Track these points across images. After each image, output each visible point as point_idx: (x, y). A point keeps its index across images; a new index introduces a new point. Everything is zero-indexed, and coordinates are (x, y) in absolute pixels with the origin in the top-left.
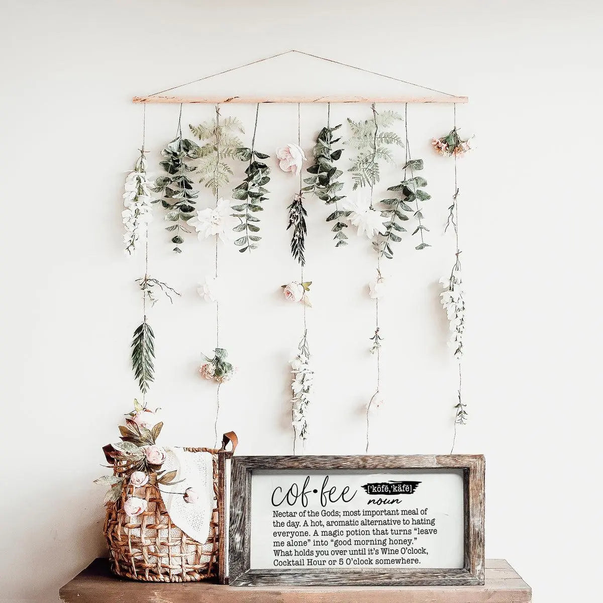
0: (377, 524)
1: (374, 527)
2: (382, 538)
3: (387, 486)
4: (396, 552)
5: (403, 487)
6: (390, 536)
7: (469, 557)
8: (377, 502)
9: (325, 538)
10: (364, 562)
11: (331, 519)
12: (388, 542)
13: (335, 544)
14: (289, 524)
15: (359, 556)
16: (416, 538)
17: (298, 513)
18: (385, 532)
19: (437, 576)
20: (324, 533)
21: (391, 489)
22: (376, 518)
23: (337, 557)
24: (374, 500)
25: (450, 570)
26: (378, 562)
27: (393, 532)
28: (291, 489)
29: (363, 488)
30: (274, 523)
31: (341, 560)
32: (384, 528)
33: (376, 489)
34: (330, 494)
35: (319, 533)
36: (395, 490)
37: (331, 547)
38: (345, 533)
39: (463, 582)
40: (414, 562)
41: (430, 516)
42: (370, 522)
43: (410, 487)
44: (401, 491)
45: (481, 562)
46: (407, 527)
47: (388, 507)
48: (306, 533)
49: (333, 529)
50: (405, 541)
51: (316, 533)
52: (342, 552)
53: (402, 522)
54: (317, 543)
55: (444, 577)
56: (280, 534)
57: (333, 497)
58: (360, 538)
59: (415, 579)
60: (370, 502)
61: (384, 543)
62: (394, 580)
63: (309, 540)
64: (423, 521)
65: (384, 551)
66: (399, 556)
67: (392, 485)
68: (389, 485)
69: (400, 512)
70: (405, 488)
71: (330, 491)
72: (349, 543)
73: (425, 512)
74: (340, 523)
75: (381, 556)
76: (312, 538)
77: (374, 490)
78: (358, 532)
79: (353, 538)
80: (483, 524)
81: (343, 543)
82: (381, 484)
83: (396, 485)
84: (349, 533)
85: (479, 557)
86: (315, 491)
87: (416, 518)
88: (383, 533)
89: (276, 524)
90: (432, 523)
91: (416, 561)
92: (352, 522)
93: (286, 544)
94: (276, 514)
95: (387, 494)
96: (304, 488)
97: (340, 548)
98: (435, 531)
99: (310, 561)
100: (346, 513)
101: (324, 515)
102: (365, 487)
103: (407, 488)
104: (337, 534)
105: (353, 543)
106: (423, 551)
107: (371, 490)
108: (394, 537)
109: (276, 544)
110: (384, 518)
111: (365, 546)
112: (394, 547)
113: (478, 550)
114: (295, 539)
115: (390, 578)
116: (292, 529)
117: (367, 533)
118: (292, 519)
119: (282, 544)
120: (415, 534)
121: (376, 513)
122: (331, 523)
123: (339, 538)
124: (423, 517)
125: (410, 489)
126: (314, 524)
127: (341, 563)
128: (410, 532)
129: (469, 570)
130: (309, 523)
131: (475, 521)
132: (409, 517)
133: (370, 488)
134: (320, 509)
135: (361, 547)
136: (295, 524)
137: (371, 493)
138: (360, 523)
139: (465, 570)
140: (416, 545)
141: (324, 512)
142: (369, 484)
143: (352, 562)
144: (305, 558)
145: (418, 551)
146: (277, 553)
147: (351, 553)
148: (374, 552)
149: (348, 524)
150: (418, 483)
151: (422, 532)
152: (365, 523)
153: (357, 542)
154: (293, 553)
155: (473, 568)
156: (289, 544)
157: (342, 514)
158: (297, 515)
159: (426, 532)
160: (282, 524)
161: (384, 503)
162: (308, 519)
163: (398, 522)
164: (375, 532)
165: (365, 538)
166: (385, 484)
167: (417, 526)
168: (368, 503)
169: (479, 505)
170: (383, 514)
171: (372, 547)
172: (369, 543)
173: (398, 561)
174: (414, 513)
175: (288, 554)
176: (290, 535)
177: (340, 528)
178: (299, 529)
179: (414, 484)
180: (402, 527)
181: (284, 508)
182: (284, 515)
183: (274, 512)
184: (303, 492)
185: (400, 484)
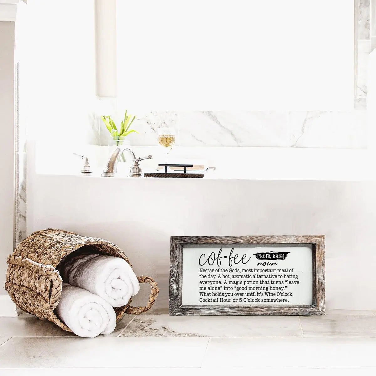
0: (263, 277)
1: (261, 279)
2: (266, 286)
3: (269, 255)
4: (274, 295)
5: (279, 255)
6: (270, 285)
7: (316, 297)
8: (263, 264)
9: (231, 286)
10: (255, 300)
11: (235, 274)
12: (269, 289)
13: (237, 289)
14: (209, 276)
15: (251, 297)
16: (286, 287)
17: (215, 270)
19: (296, 309)
20: (230, 283)
21: (271, 256)
22: (262, 274)
23: (238, 297)
24: (261, 263)
25: (304, 306)
26: (263, 300)
27: (273, 282)
28: (211, 256)
29: (255, 256)
30: (200, 276)
31: (240, 299)
32: (266, 280)
33: (263, 256)
34: (234, 259)
35: (228, 282)
36: (274, 257)
37: (234, 291)
38: (243, 283)
39: (312, 313)
40: (285, 301)
41: (294, 273)
42: (258, 276)
43: (283, 255)
44: (278, 257)
45: (323, 301)
46: (281, 280)
47: (270, 267)
48: (220, 283)
49: (236, 280)
50: (280, 288)
51: (225, 282)
52: (241, 294)
53: (278, 276)
54: (226, 289)
55: (301, 310)
56: (203, 282)
57: (236, 261)
58: (253, 286)
59: (283, 311)
60: (259, 264)
61: (267, 289)
62: (270, 312)
63: (221, 287)
64: (291, 276)
65: (267, 294)
66: (276, 297)
67: (272, 254)
68: (271, 254)
69: (277, 270)
70: (280, 256)
71: (235, 257)
72: (245, 289)
73: (292, 270)
74: (241, 277)
75: (265, 297)
76: (223, 285)
77: (261, 257)
78: (251, 282)
79: (248, 286)
80: (324, 278)
81: (242, 289)
82: (266, 253)
83: (275, 254)
84: (245, 283)
85: (322, 298)
86: (226, 257)
87: (286, 274)
88: (266, 283)
89: (201, 277)
90: (296, 277)
91: (286, 300)
92: (248, 276)
93: (207, 289)
94: (202, 270)
95: (269, 259)
96: (219, 255)
97: (240, 292)
98: (298, 282)
99: (222, 299)
100: (244, 271)
102: (256, 255)
103: (281, 256)
104: (238, 283)
105: (248, 289)
106: (291, 294)
107: (259, 257)
108: (273, 286)
109: (201, 288)
110: (267, 274)
111: (255, 291)
112: (273, 292)
113: (321, 293)
114: (213, 285)
115: (267, 311)
116: (211, 280)
117: (256, 283)
118: (211, 274)
119: (205, 288)
120: (285, 284)
121: (262, 271)
122: (234, 276)
123: (240, 286)
124: (291, 274)
125: (283, 257)
126: (224, 277)
127: (241, 301)
128: (282, 283)
129: (316, 306)
130: (221, 276)
131: (319, 276)
132: (282, 274)
133: (259, 256)
134: (228, 267)
135: (253, 291)
136: (213, 276)
137: (260, 259)
138: (252, 277)
139: (313, 306)
140: (286, 291)
141: (230, 270)
142: (258, 253)
143: (247, 300)
144: (219, 297)
145: (287, 295)
146: (201, 294)
147: (247, 295)
148: (261, 294)
149: (245, 277)
150: (288, 253)
151: (290, 283)
152: (255, 277)
153: (250, 288)
154: (212, 294)
155: (318, 305)
156: (209, 289)
157: (241, 271)
158: (214, 271)
159: (293, 283)
160: (205, 277)
161: (267, 265)
162: (221, 274)
163: (276, 277)
164: (262, 282)
165: (256, 286)
166: (268, 253)
167: (287, 279)
168: (258, 265)
169: (322, 266)
170: (267, 271)
171: (259, 291)
172: (258, 289)
173: (275, 300)
174: (285, 271)
175: (208, 295)
176: (210, 283)
177: (240, 280)
178: (216, 280)
179: (286, 254)
180: (278, 279)
181: (207, 267)
182: (206, 271)
183: (200, 269)
184: (218, 257)
185: (277, 253)
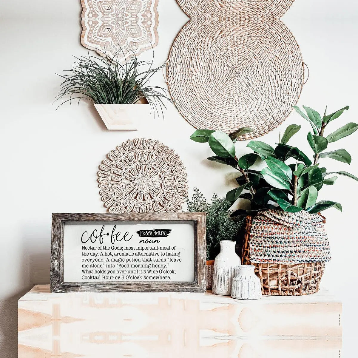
0: (145, 255)
1: (143, 257)
2: (148, 263)
4: (156, 272)
5: (161, 233)
6: (153, 262)
7: (197, 274)
8: (145, 242)
9: (113, 263)
10: (137, 278)
11: (117, 251)
12: (151, 266)
13: (119, 267)
14: (91, 254)
15: (133, 274)
16: (168, 264)
17: (97, 247)
18: (150, 260)
19: (177, 286)
20: (113, 260)
21: (154, 234)
22: (145, 251)
23: (120, 275)
24: (144, 241)
25: (186, 283)
26: (145, 278)
27: (155, 260)
28: (93, 233)
29: (137, 233)
30: (82, 253)
31: (123, 276)
32: (149, 257)
33: (145, 234)
35: (110, 260)
36: (156, 234)
37: (117, 268)
38: (126, 260)
39: (193, 290)
40: (167, 278)
41: (177, 251)
42: (140, 254)
44: (160, 235)
45: (205, 278)
46: (163, 257)
47: (152, 245)
48: (102, 260)
49: (118, 257)
50: (162, 266)
51: (108, 260)
52: (123, 272)
53: (160, 254)
54: (108, 266)
55: (182, 287)
56: (86, 260)
57: (119, 238)
58: (135, 263)
59: (164, 288)
60: (141, 241)
61: (149, 267)
62: (151, 289)
63: (103, 264)
64: (173, 254)
65: (149, 271)
66: (158, 275)
67: (154, 231)
69: (159, 248)
70: (162, 233)
71: (117, 235)
72: (128, 266)
73: (174, 248)
74: (123, 254)
75: (147, 275)
76: (105, 263)
77: (143, 234)
78: (133, 260)
79: (131, 263)
81: (124, 266)
82: (148, 231)
83: (157, 231)
84: (128, 260)
85: (203, 274)
86: (108, 234)
87: (169, 251)
89: (84, 254)
90: (179, 255)
91: (169, 278)
92: (130, 254)
93: (89, 266)
95: (152, 236)
96: (101, 233)
97: (122, 269)
98: (180, 260)
99: (104, 277)
100: (126, 248)
101: (113, 249)
102: (138, 232)
103: (164, 233)
104: (121, 261)
105: (130, 266)
106: (173, 272)
108: (155, 263)
109: (83, 266)
110: (149, 251)
111: (137, 268)
112: (155, 269)
113: (203, 270)
114: (95, 263)
115: (149, 287)
116: (94, 257)
117: (139, 260)
118: (94, 251)
119: (87, 266)
120: (168, 261)
121: (145, 248)
122: (117, 254)
123: (122, 263)
124: (173, 251)
126: (107, 254)
127: (123, 278)
128: (165, 260)
129: (197, 283)
130: (104, 254)
131: (201, 253)
132: (164, 251)
133: (141, 233)
134: (110, 245)
135: (135, 269)
136: (95, 254)
137: (142, 236)
138: (135, 254)
139: (195, 283)
140: (169, 268)
141: (113, 247)
142: (140, 231)
143: (129, 278)
144: (101, 275)
145: (169, 272)
146: (84, 271)
147: (129, 272)
148: (143, 272)
149: (127, 254)
150: (170, 230)
151: (172, 260)
152: (138, 254)
153: (133, 266)
154: (94, 271)
155: (200, 281)
156: (91, 266)
157: (124, 248)
158: (97, 249)
159: (175, 260)
160: (87, 254)
161: (150, 242)
162: (103, 251)
163: (158, 254)
164: (144, 260)
165: (138, 263)
166: (150, 231)
167: (169, 257)
169: (203, 243)
170: (149, 249)
171: (142, 269)
172: (140, 267)
173: (157, 278)
174: (168, 248)
176: (92, 261)
177: (123, 257)
178: (98, 257)
179: (168, 231)
180: (160, 257)
181: (89, 244)
182: (89, 248)
183: (83, 246)
184: (100, 235)
185: (159, 231)
